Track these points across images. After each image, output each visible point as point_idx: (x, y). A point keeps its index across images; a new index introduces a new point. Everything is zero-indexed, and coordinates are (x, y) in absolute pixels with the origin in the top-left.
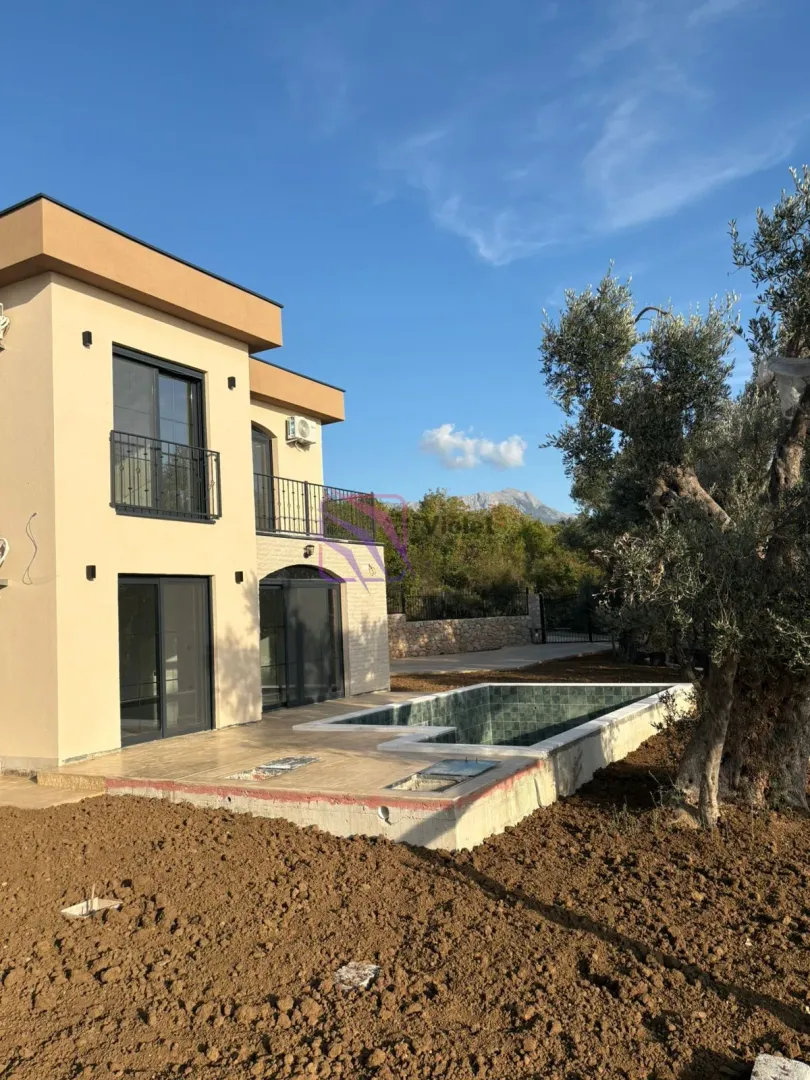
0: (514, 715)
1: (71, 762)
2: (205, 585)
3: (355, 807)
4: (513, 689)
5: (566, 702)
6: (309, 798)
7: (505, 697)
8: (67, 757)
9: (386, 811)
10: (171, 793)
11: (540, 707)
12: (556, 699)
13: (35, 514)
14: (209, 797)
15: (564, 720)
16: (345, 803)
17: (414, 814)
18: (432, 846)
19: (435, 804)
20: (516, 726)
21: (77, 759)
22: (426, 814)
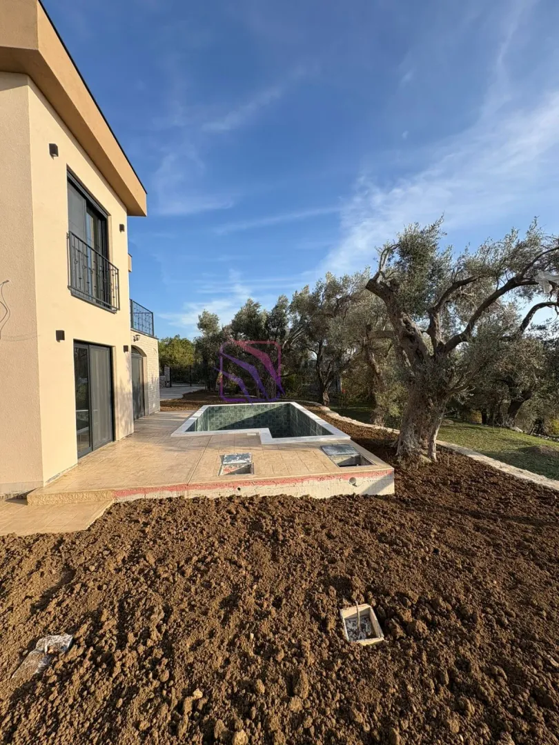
0: (220, 419)
1: (51, 482)
2: (108, 352)
3: (334, 480)
4: (220, 408)
5: (244, 411)
6: (302, 480)
7: (216, 411)
8: (48, 479)
9: (352, 480)
10: (186, 492)
11: (232, 415)
12: (240, 411)
13: (8, 281)
14: (221, 490)
15: (243, 419)
16: (328, 479)
17: (371, 479)
18: (381, 494)
19: (383, 472)
20: (221, 423)
21: (54, 478)
22: (378, 478)
